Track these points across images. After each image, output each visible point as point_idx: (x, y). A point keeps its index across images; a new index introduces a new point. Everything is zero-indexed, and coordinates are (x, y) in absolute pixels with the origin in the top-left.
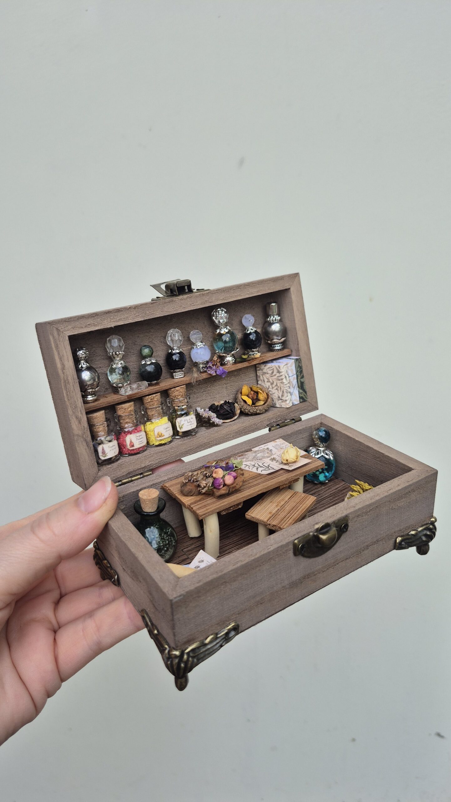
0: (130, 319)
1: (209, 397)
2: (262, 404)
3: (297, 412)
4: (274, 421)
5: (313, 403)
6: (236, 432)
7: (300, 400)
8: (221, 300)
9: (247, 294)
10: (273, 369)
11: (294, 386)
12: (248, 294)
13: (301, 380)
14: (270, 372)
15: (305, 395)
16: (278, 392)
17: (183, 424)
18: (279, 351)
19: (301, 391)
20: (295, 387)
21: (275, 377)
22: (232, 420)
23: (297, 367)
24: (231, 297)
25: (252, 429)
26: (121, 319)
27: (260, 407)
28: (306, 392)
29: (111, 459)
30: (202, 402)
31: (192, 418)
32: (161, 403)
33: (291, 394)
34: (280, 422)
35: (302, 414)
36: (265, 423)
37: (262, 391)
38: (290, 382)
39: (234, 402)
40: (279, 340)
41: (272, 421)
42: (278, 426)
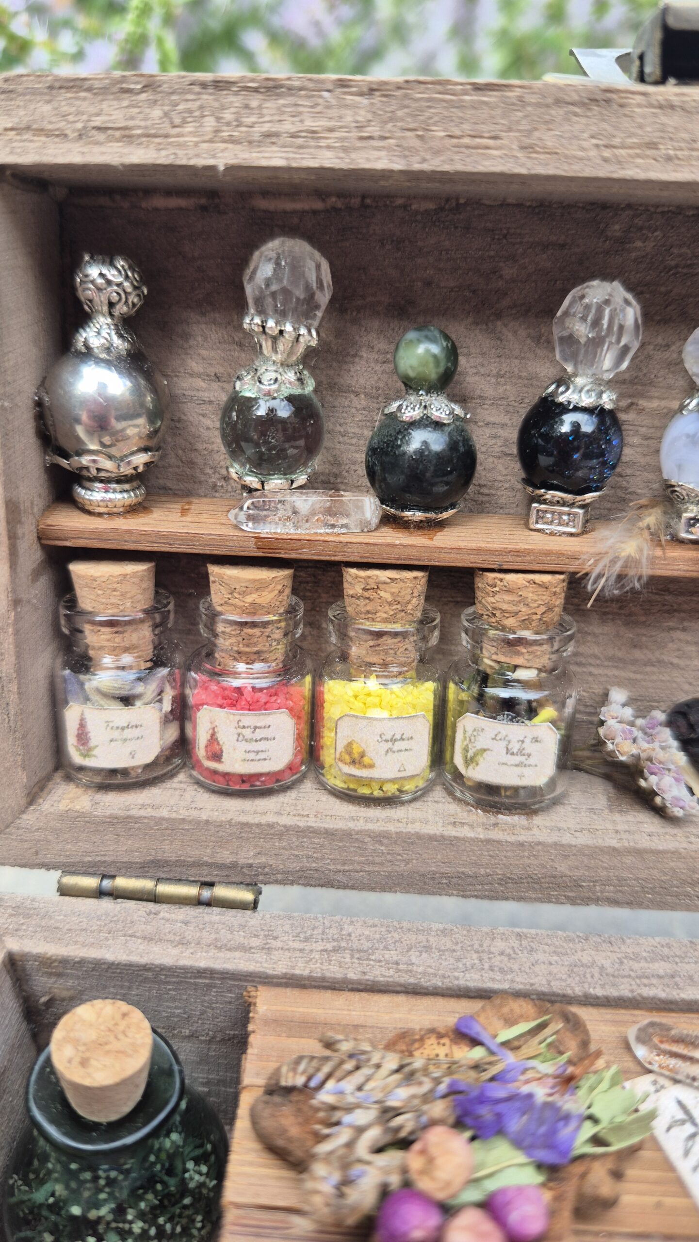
0: (328, 147)
17: (485, 750)
26: (277, 135)
29: (125, 772)
30: (648, 669)
31: (536, 740)
32: (419, 614)
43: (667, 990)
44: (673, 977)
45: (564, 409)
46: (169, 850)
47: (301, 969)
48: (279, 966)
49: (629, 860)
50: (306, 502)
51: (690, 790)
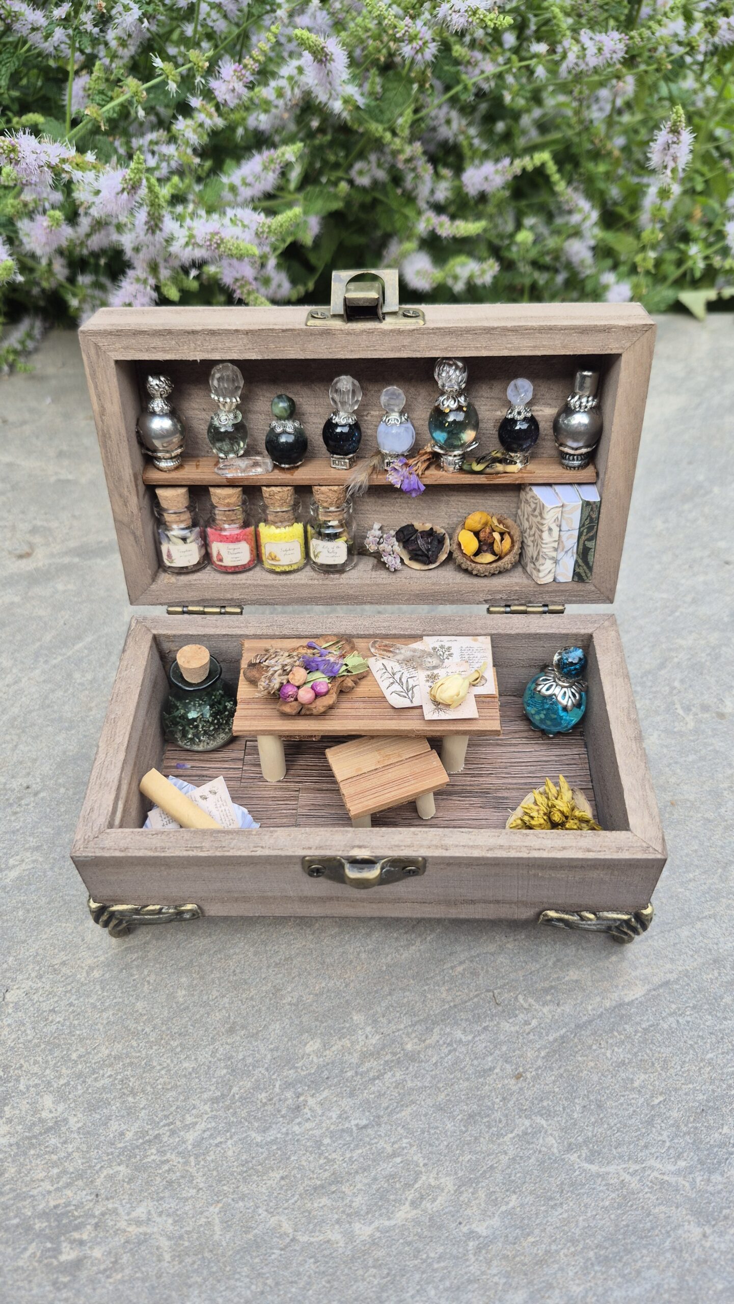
1: (407, 510)
2: (486, 561)
3: (561, 596)
4: (501, 598)
5: (603, 590)
6: (417, 595)
7: (573, 578)
9: (506, 348)
11: (565, 550)
12: (510, 349)
13: (587, 543)
14: (533, 506)
15: (587, 571)
16: (533, 549)
17: (321, 552)
18: (570, 469)
19: (580, 561)
20: (570, 553)
21: (535, 520)
22: (426, 567)
23: (585, 517)
25: (451, 598)
27: (479, 566)
28: (590, 568)
29: (187, 567)
30: (389, 514)
31: (338, 547)
32: (292, 503)
33: (556, 562)
34: (516, 602)
35: (571, 602)
36: (482, 597)
37: (509, 533)
38: (559, 541)
39: (447, 536)
40: (576, 449)
41: (498, 596)
42: (508, 609)
43: (386, 631)
45: (337, 425)
46: (208, 595)
47: (259, 632)
48: (250, 631)
49: (374, 588)
50: (243, 463)
51: (402, 561)
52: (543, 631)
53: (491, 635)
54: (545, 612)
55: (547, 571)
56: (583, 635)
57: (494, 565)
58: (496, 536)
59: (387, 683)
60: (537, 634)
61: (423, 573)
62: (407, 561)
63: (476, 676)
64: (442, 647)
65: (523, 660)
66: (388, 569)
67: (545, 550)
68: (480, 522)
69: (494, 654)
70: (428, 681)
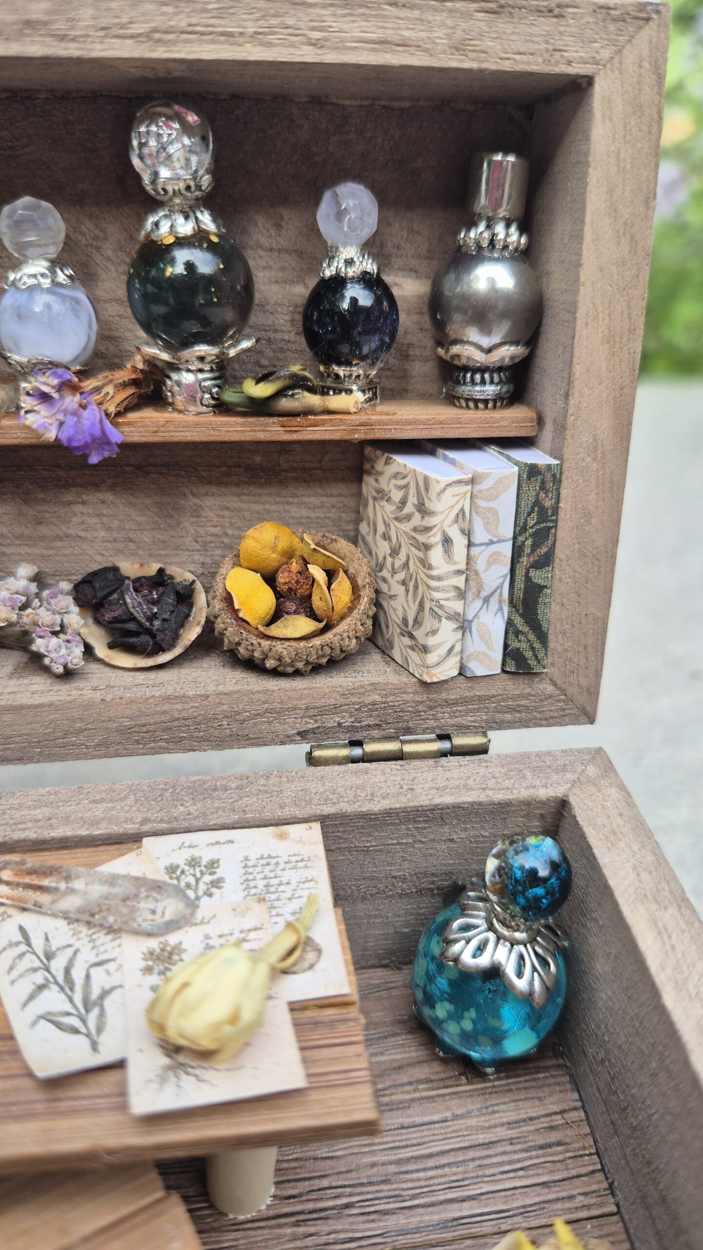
1: (103, 533)
2: (297, 635)
3: (478, 710)
4: (339, 724)
5: (572, 691)
6: (125, 732)
7: (504, 664)
8: (132, 37)
10: (406, 486)
11: (484, 594)
13: (532, 573)
14: (397, 496)
15: (537, 645)
16: (407, 601)
18: (477, 407)
19: (518, 621)
20: (494, 601)
21: (407, 527)
22: (149, 662)
23: (525, 509)
24: (203, 34)
25: (216, 733)
27: (279, 647)
28: (543, 637)
30: (59, 544)
33: (464, 626)
34: (375, 733)
35: (500, 725)
36: (292, 725)
37: (346, 572)
38: (469, 571)
39: (198, 586)
40: (489, 351)
41: (332, 721)
42: (357, 752)
43: (39, 831)
44: (49, 819)
49: (9, 716)
51: (88, 651)
52: (448, 799)
53: (325, 821)
54: (444, 754)
55: (443, 650)
56: (543, 803)
57: (317, 642)
58: (317, 572)
59: (26, 987)
60: (434, 809)
61: (141, 677)
62: (101, 651)
63: (289, 940)
64: (193, 862)
65: (404, 880)
66: (47, 670)
67: (437, 595)
68: (274, 548)
69: (332, 868)
70: (148, 970)
